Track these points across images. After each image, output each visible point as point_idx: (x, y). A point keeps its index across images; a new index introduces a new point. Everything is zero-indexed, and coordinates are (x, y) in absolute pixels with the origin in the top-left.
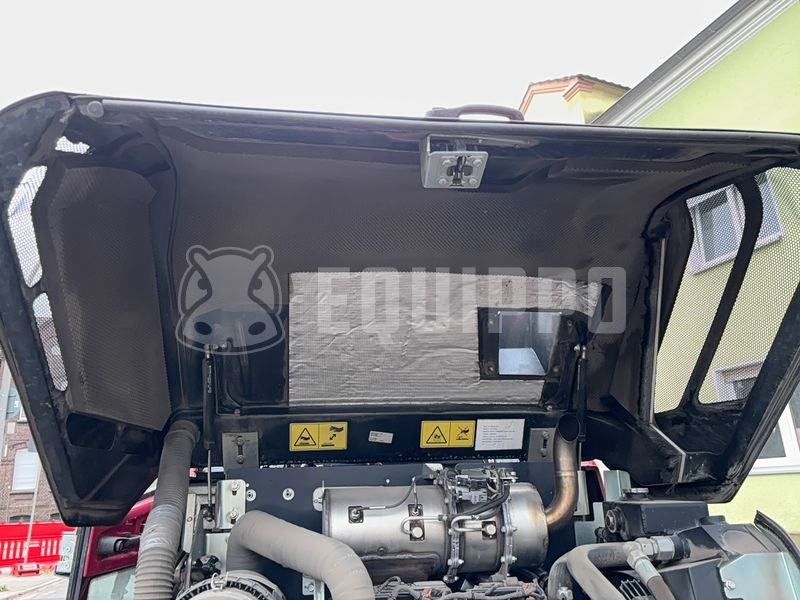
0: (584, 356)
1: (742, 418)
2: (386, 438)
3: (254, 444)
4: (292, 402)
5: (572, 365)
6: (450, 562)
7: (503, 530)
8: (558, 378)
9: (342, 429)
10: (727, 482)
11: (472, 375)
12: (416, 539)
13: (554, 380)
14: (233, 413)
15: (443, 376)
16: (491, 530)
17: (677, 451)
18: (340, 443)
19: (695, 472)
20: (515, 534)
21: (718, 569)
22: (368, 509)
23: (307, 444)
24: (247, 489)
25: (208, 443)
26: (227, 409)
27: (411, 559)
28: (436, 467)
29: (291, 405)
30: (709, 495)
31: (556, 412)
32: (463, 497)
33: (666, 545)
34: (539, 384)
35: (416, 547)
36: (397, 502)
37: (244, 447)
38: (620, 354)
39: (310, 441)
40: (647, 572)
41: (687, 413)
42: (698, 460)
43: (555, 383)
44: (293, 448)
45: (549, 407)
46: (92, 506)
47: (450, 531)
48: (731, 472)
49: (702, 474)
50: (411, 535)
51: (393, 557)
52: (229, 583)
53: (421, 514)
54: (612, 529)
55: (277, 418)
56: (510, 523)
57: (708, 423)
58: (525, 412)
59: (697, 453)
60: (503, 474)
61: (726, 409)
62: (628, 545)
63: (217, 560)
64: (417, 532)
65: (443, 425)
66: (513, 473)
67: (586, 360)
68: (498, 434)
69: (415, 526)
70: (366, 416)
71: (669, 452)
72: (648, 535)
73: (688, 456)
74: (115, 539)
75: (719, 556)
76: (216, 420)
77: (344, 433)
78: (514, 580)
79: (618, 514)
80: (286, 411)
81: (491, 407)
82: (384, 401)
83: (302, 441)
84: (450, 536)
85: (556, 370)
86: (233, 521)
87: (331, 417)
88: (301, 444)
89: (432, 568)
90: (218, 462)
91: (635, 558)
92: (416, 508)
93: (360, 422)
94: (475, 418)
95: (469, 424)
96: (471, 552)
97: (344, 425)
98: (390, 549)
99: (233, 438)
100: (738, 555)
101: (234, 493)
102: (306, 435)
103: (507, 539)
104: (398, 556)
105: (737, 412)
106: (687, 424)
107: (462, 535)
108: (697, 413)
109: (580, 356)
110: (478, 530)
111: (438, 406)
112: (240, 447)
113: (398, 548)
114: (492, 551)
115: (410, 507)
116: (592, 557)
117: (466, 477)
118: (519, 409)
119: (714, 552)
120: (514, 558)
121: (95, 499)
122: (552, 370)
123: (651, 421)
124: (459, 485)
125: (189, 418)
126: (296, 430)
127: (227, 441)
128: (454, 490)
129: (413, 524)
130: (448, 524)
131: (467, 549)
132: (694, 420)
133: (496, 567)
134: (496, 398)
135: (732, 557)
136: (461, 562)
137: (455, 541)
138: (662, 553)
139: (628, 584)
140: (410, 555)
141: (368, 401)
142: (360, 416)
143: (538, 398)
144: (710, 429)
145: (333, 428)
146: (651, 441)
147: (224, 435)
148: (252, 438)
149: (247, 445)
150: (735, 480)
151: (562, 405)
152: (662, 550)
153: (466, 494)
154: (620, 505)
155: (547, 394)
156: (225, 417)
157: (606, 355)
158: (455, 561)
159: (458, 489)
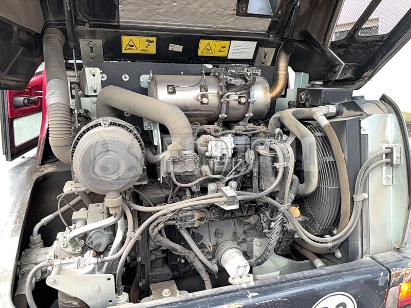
0: (298, 4)
1: (382, 45)
2: (179, 48)
3: (100, 46)
4: (122, 22)
5: (290, 10)
6: (220, 116)
7: (249, 100)
8: (279, 18)
9: (153, 41)
10: (361, 79)
11: (232, 13)
12: (204, 104)
13: (277, 19)
14: (84, 25)
15: (214, 12)
16: (243, 100)
17: (340, 62)
18: (152, 50)
19: (345, 74)
20: (255, 102)
21: (360, 121)
22: (179, 87)
23: (132, 49)
24: (101, 73)
25: (72, 44)
26: (80, 23)
27: (200, 114)
28: (209, 66)
29: (121, 24)
30: (348, 86)
31: (274, 38)
32: (232, 83)
33: (332, 109)
34: (268, 21)
35: (203, 108)
36: (194, 84)
37: (94, 49)
38: (319, 4)
39: (134, 48)
40: (324, 122)
41: (349, 42)
42: (349, 67)
43: (277, 21)
44: (124, 51)
45: (271, 36)
46: (8, 78)
47: (222, 100)
48: (365, 74)
49: (349, 75)
50: (201, 102)
51: (191, 113)
52: (111, 123)
53: (207, 91)
54: (302, 101)
55: (114, 31)
56: (253, 97)
57: (359, 48)
58: (258, 37)
59: (350, 64)
60: (254, 71)
61: (373, 39)
62: (314, 109)
63: (88, 111)
64: (205, 100)
65: (212, 42)
66: (260, 70)
67: (299, 7)
68: (241, 50)
69: (203, 98)
70: (168, 35)
71: (337, 63)
72: (324, 104)
73: (346, 65)
74: (23, 98)
75: (362, 115)
76: (75, 29)
77: (154, 44)
78: (251, 125)
79: (307, 94)
80: (118, 27)
81: (240, 33)
82: (178, 25)
83: (129, 47)
84: (222, 103)
85: (280, 12)
86: (95, 91)
87: (147, 33)
88: (129, 49)
89: (210, 118)
90: (79, 57)
91: (318, 115)
92: (203, 87)
93: (164, 38)
94: (230, 39)
95: (226, 43)
96: (231, 111)
97: (154, 39)
98: (190, 109)
99: (87, 42)
100: (370, 115)
101: (94, 75)
102: (131, 43)
103: (251, 105)
104: (194, 113)
105: (380, 41)
106: (347, 48)
107: (228, 102)
108: (355, 42)
109: (296, 4)
110: (236, 100)
111: (209, 31)
112: (92, 48)
113: (194, 108)
114: (242, 111)
115: (201, 87)
116: (294, 114)
117: (234, 71)
118: (255, 36)
119: (359, 113)
120: (252, 115)
121: (9, 73)
122: (277, 12)
123: (328, 46)
124: (230, 76)
125: (56, 27)
126: (125, 40)
127: (83, 43)
128: (227, 79)
129: (203, 96)
130: (221, 97)
131: (229, 110)
132: (352, 46)
133: (242, 118)
134: (244, 28)
135: (368, 116)
136: (226, 116)
137: (224, 106)
138: (330, 113)
139: (311, 127)
140: (200, 112)
141: (168, 25)
142: (164, 34)
143: (266, 30)
144: (360, 51)
145: (148, 40)
146: (327, 56)
147: (80, 40)
148: (98, 43)
149: (96, 48)
150: (366, 79)
151: (278, 35)
152: (331, 111)
153: (233, 81)
154: (309, 90)
155: (271, 28)
156: (80, 28)
157: (310, 5)
158: (223, 115)
159: (229, 78)
